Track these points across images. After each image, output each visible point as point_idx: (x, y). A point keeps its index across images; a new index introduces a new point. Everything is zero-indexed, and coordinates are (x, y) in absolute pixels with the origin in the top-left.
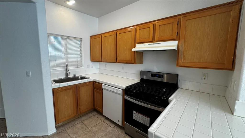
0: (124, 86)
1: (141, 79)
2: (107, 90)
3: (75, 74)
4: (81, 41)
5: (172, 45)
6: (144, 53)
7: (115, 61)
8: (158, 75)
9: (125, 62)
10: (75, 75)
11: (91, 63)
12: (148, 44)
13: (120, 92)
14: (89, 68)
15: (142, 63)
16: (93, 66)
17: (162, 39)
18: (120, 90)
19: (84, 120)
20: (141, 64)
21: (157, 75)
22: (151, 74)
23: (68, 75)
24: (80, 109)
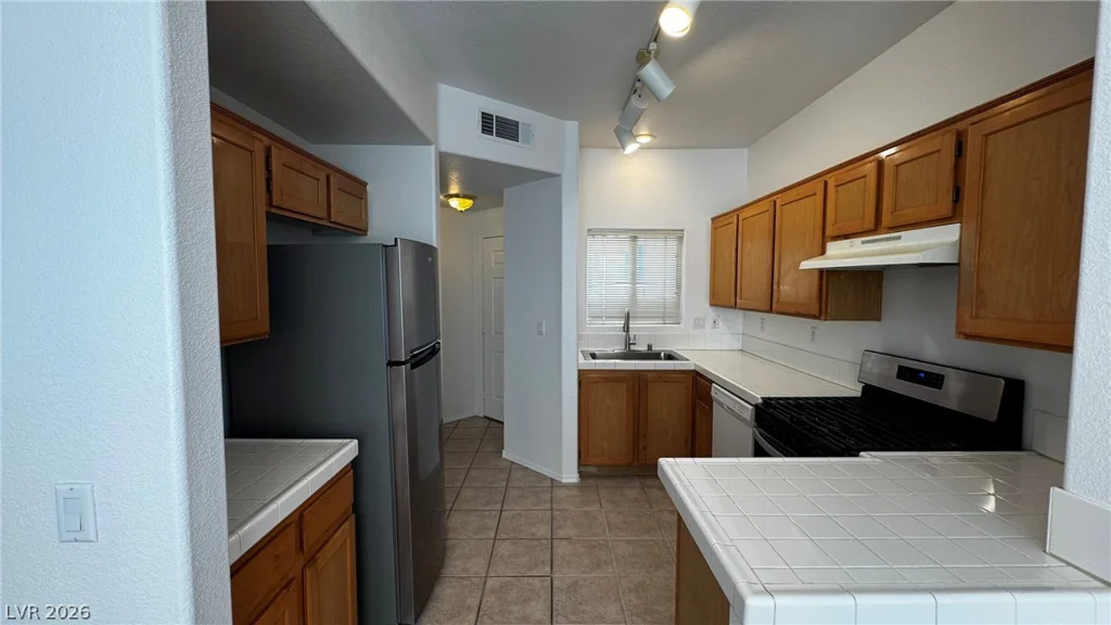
0: (758, 395)
1: (863, 388)
2: (721, 404)
3: (650, 343)
4: (681, 239)
5: (933, 243)
6: (885, 273)
7: (768, 308)
8: (926, 373)
9: (793, 311)
10: (650, 347)
11: (710, 313)
12: (863, 243)
13: (748, 412)
14: (702, 327)
15: (880, 320)
16: (720, 324)
17: (903, 221)
18: (747, 408)
19: (651, 487)
20: (874, 324)
21: (922, 375)
22: (900, 368)
23: (630, 344)
24: (645, 448)
